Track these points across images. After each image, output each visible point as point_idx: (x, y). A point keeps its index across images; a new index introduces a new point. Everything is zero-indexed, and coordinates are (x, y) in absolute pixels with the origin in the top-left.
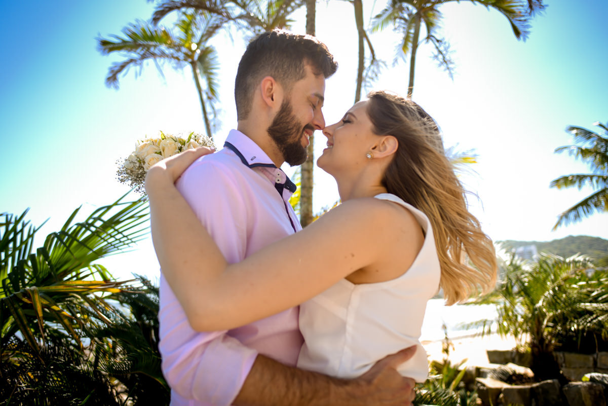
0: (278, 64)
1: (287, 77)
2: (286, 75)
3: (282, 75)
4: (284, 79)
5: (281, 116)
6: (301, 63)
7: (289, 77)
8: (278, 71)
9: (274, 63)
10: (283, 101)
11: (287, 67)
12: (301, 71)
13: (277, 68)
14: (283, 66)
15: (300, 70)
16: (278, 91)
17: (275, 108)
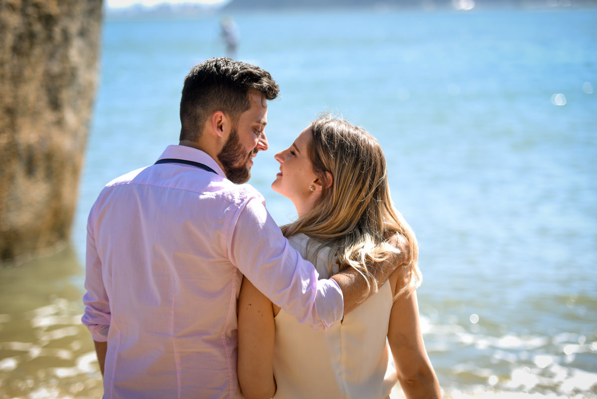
0: (226, 97)
1: (235, 109)
2: (233, 108)
3: (230, 108)
4: (232, 111)
5: (229, 144)
6: (246, 96)
7: (236, 109)
8: (227, 105)
9: (222, 96)
10: (231, 130)
11: (234, 100)
12: (247, 103)
13: (225, 101)
14: (230, 99)
15: (245, 102)
16: (225, 120)
17: (224, 136)
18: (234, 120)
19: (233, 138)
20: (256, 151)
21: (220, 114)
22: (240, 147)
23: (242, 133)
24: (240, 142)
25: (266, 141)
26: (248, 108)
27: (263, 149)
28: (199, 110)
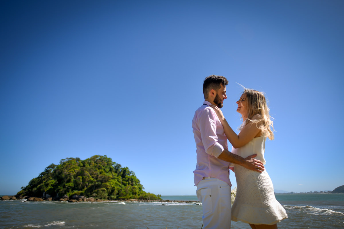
0: (214, 86)
4: (216, 89)
10: (216, 94)
11: (216, 86)
16: (215, 92)
17: (214, 96)
18: (217, 91)
19: (217, 96)
20: (223, 99)
21: (212, 90)
22: (219, 98)
23: (219, 94)
24: (219, 97)
25: (226, 96)
26: (220, 88)
27: (225, 98)
28: (207, 90)
